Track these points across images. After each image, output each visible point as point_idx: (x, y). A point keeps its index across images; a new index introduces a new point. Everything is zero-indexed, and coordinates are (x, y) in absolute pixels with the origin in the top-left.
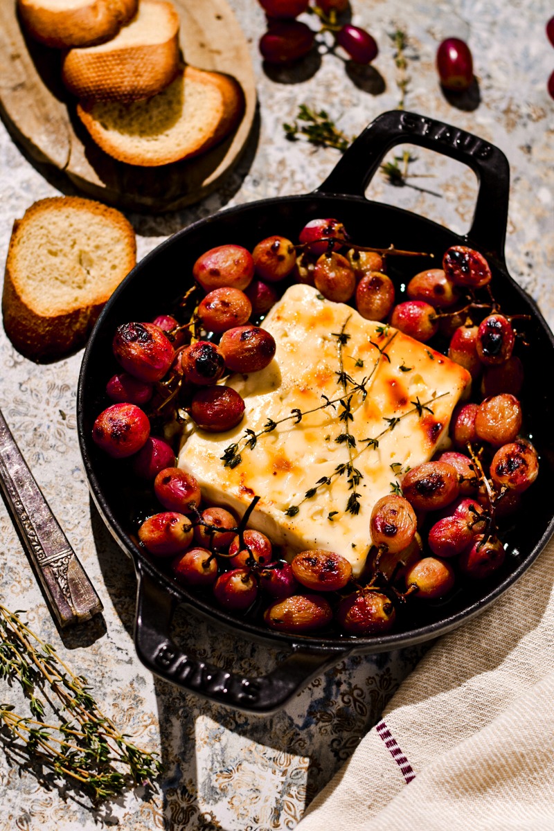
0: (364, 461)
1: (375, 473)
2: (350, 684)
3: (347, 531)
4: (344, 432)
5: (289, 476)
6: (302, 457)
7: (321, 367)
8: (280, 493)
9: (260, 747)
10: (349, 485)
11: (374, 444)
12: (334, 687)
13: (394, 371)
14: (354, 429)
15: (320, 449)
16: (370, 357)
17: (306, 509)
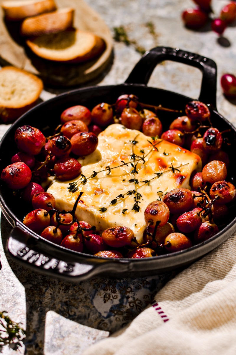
0: (142, 190)
1: (148, 195)
2: (134, 298)
3: (132, 219)
4: (133, 178)
5: (103, 195)
6: (110, 188)
8: (97, 202)
9: (82, 326)
10: (134, 199)
12: (125, 300)
13: (161, 155)
14: (137, 177)
15: (120, 185)
17: (111, 209)
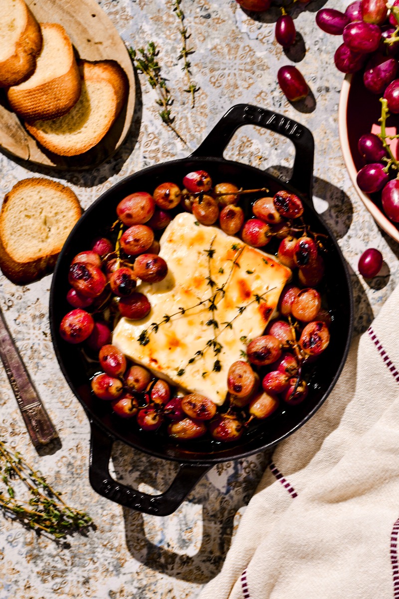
0: (224, 336)
1: (231, 344)
3: (214, 383)
4: (211, 319)
5: (178, 349)
6: (186, 336)
7: (197, 275)
8: (173, 361)
10: (215, 353)
11: (230, 325)
13: (242, 274)
14: (217, 316)
15: (196, 330)
16: (227, 266)
17: (189, 370)
